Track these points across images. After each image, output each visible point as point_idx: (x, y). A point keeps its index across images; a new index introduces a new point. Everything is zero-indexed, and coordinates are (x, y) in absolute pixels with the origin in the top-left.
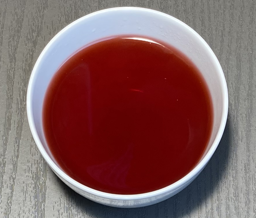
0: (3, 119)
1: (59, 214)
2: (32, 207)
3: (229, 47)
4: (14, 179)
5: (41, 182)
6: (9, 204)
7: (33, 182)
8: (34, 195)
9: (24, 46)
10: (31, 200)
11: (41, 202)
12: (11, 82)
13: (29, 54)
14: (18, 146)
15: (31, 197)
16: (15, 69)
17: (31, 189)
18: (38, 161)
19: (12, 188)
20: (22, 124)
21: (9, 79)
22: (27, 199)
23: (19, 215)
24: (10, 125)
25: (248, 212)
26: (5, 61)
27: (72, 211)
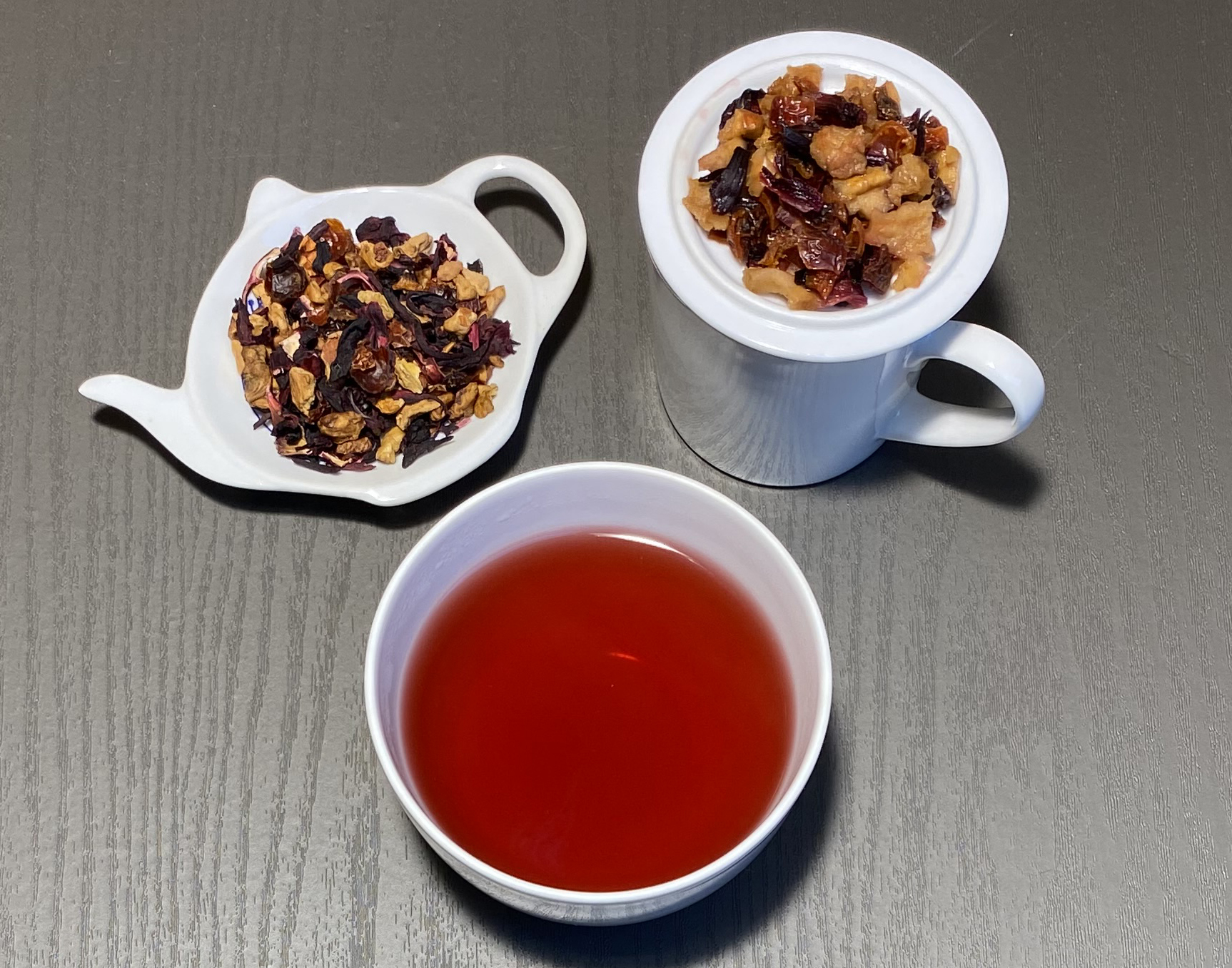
0: (280, 711)
1: (408, 934)
2: (346, 916)
3: (805, 549)
4: (303, 851)
5: (367, 859)
6: (293, 909)
7: (349, 859)
8: (351, 888)
9: (330, 543)
10: (344, 901)
11: (366, 903)
12: (298, 627)
13: (341, 561)
14: (314, 774)
15: (345, 894)
16: (307, 595)
17: (344, 874)
18: (359, 809)
19: (299, 872)
20: (323, 723)
21: (293, 619)
22: (334, 897)
23: (315, 934)
24: (294, 726)
25: (848, 932)
26: (284, 577)
27: (438, 926)
